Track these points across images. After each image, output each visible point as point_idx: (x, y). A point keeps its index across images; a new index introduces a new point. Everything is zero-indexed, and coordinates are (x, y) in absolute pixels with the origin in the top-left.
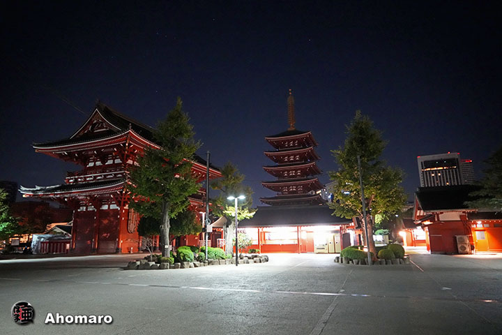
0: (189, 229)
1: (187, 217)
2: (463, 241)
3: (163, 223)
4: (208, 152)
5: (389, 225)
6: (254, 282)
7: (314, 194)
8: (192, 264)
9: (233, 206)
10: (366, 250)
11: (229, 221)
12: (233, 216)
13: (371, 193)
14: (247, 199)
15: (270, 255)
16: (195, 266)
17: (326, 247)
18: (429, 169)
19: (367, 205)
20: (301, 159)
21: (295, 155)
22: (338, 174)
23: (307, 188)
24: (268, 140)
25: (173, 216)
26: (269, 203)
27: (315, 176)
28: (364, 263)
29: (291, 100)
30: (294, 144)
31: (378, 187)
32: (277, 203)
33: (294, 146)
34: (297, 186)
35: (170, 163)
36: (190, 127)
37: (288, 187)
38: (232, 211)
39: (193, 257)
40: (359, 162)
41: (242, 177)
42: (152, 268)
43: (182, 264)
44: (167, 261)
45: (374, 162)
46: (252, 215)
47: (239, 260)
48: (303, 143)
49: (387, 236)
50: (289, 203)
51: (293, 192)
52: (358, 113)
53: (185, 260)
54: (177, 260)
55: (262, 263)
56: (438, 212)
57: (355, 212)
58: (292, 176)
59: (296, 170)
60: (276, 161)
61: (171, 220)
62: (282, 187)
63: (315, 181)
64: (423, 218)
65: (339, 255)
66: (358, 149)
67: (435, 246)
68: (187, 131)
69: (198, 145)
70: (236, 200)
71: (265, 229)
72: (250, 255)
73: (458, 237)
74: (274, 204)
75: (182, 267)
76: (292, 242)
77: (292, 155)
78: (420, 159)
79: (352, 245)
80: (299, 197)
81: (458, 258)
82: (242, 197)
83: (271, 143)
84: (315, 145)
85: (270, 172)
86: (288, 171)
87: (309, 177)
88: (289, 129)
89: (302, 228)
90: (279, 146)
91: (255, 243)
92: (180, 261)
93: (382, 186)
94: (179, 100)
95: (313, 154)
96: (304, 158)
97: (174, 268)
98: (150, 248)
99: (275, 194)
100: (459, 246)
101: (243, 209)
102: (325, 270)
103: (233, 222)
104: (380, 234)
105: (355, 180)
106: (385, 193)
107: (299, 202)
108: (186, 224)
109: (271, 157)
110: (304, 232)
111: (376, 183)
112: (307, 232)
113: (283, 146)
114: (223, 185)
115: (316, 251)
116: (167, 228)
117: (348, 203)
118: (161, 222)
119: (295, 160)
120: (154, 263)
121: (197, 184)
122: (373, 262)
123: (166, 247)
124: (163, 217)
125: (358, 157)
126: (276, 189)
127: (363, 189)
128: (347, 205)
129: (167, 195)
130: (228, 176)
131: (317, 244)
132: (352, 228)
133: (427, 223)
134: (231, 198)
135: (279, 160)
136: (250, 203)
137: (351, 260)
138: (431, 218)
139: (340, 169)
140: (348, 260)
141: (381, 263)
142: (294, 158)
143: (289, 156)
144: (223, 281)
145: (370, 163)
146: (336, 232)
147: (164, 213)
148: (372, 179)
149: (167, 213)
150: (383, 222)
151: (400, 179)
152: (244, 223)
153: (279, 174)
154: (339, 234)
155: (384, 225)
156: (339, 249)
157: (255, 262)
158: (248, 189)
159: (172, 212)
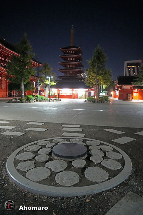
0: (30, 89)
1: (29, 84)
2: (130, 96)
3: (21, 86)
4: (38, 58)
5: (108, 90)
6: (57, 106)
7: (80, 75)
8: (33, 101)
9: (48, 80)
10: (95, 98)
11: (46, 86)
12: (48, 84)
13: (100, 78)
14: (54, 78)
15: (62, 99)
16: (35, 102)
17: (82, 97)
18: (128, 67)
19: (98, 82)
20: (75, 59)
21: (73, 58)
22: (88, 70)
23: (77, 73)
24: (61, 50)
25: (25, 83)
26: (61, 79)
27: (81, 68)
28: (94, 102)
29: (72, 31)
30: (73, 52)
31: (102, 76)
32: (64, 79)
33: (73, 53)
34: (73, 71)
35: (23, 62)
36: (30, 47)
37: (69, 72)
38: (48, 82)
39: (33, 99)
40: (96, 66)
41: (52, 69)
42: (19, 102)
43: (30, 101)
44: (24, 100)
45: (103, 65)
46: (55, 84)
47: (51, 100)
48: (77, 52)
49: (107, 94)
50: (69, 79)
51: (71, 74)
52: (99, 45)
53: (30, 100)
54: (28, 99)
55: (59, 102)
56: (123, 85)
57: (93, 84)
58: (71, 67)
59: (73, 64)
60: (64, 60)
61: (24, 85)
62: (67, 72)
63: (81, 70)
64: (118, 88)
65: (86, 100)
66: (97, 61)
67: (120, 98)
68: (29, 49)
69: (34, 55)
70: (50, 78)
71: (60, 89)
72: (54, 99)
73: (128, 94)
74: (63, 79)
75: (30, 102)
76: (70, 95)
77: (71, 57)
78: (126, 62)
79: (92, 96)
80: (74, 76)
81: (127, 102)
82: (52, 77)
83: (63, 51)
84: (82, 54)
85: (62, 65)
86: (70, 65)
87: (78, 68)
88: (71, 45)
89: (74, 89)
90: (66, 53)
91: (56, 94)
92: (28, 100)
93: (104, 76)
94: (25, 34)
95: (81, 58)
96: (77, 59)
97: (27, 102)
98: (17, 95)
99: (63, 74)
100: (128, 98)
101: (52, 82)
102: (81, 104)
103: (48, 86)
104: (104, 93)
105: (94, 73)
106: (104, 78)
107: (73, 79)
108: (29, 86)
109: (62, 58)
110: (75, 91)
111: (101, 74)
112: (76, 91)
113: (68, 53)
114: (44, 72)
115: (78, 98)
116: (23, 88)
117: (91, 81)
118: (20, 85)
119: (73, 60)
120: (19, 100)
121: (34, 71)
122: (97, 102)
123: (23, 95)
124: (21, 83)
125: (96, 64)
126: (64, 72)
127: (97, 76)
128: (91, 82)
129: (22, 75)
130: (46, 68)
131: (79, 95)
132: (93, 90)
133: (119, 89)
134: (48, 77)
135: (66, 59)
136: (54, 79)
137: (90, 101)
138: (121, 87)
139: (89, 68)
140: (89, 101)
141: (100, 102)
142: (73, 59)
143: (70, 58)
144: (46, 106)
145: (101, 66)
146: (86, 91)
147: (22, 82)
148: (101, 72)
149: (23, 82)
150: (106, 88)
151: (110, 73)
152: (52, 87)
153: (65, 66)
154: (87, 92)
155: (106, 89)
156: (87, 98)
157: (56, 101)
158: (54, 74)
159: (24, 82)
